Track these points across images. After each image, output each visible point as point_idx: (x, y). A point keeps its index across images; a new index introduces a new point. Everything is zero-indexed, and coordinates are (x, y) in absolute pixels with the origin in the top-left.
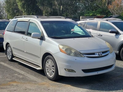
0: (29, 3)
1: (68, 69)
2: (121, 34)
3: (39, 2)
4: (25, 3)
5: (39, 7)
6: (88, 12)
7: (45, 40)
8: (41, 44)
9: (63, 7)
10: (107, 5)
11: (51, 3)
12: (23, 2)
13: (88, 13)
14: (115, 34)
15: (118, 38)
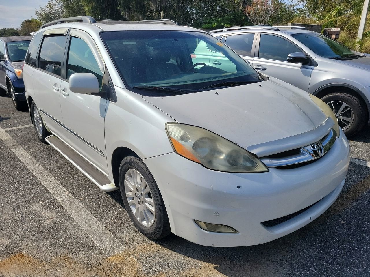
0: (104, 6)
1: (206, 224)
2: (317, 65)
3: (120, 3)
4: (96, 6)
5: (122, 14)
6: (208, 21)
7: (115, 100)
8: (104, 112)
9: (164, 12)
10: (241, 7)
11: (144, 6)
12: (93, 4)
13: (209, 23)
14: (299, 65)
15: (309, 74)
